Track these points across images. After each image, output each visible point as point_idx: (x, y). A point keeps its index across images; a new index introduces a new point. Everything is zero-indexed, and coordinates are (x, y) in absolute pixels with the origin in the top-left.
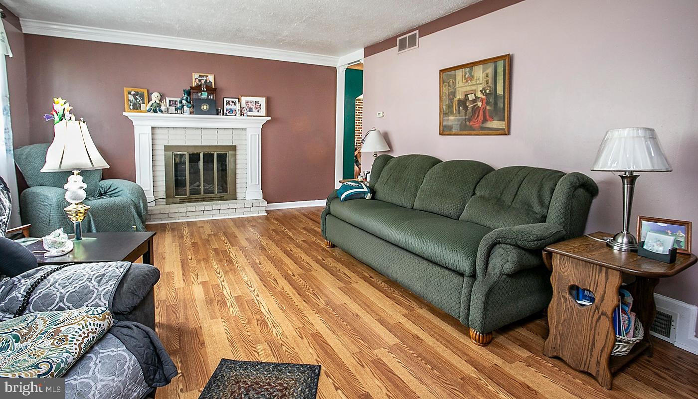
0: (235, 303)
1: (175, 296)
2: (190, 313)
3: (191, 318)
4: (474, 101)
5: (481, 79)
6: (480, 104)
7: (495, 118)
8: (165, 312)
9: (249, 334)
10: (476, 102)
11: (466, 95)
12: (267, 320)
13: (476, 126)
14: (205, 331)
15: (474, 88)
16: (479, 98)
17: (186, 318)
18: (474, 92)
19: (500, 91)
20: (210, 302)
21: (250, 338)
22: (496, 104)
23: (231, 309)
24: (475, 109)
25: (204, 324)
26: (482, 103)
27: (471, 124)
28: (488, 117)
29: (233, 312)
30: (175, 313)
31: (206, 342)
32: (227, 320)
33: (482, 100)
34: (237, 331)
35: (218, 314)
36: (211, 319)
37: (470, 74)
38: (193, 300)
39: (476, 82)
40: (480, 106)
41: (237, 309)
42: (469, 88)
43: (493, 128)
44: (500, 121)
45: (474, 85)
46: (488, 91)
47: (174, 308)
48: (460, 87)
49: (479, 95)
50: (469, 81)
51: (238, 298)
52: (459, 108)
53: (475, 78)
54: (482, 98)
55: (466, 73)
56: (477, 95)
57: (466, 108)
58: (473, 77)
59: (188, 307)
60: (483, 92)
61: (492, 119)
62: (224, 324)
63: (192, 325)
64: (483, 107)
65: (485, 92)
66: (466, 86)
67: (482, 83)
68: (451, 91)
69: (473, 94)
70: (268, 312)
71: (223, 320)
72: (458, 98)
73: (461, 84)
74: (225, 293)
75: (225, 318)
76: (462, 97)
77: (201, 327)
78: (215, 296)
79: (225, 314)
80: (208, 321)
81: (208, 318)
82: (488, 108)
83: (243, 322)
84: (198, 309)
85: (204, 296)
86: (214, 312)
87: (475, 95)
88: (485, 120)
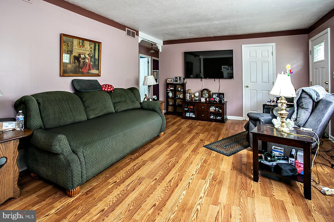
0: (208, 176)
1: (241, 197)
2: (234, 179)
3: (234, 176)
4: (84, 59)
5: (88, 48)
6: (87, 61)
7: (94, 69)
8: (248, 186)
9: (214, 160)
10: (85, 59)
11: (80, 55)
12: (202, 163)
13: (85, 72)
14: (230, 167)
15: (84, 52)
16: (87, 58)
17: (237, 177)
18: (84, 54)
19: (97, 57)
20: (220, 183)
21: (214, 159)
22: (95, 62)
23: (212, 173)
24: (84, 63)
25: (229, 170)
26: (88, 60)
27: (82, 70)
28: (91, 68)
29: (213, 171)
30: (242, 183)
31: (231, 163)
32: (219, 169)
33: (88, 59)
34: (217, 163)
35: (220, 172)
36: (225, 172)
37: (83, 44)
38: (230, 188)
39: (86, 49)
40: (88, 62)
41: (210, 172)
42: (81, 51)
43: (94, 73)
44: (96, 70)
45: (84, 50)
46: (91, 55)
47: (242, 187)
48: (76, 49)
49: (87, 56)
50: (82, 47)
51: (204, 178)
52: (75, 61)
53: (85, 47)
54: (88, 58)
55: (80, 43)
56: (86, 56)
57: (79, 62)
58: (84, 46)
59: (234, 184)
60: (89, 55)
61: (93, 69)
62: (221, 167)
63: (235, 172)
64: (89, 62)
65: (90, 55)
66: (79, 49)
67: (88, 51)
68: (69, 49)
69: (84, 55)
70: (198, 165)
71: (220, 169)
72: (74, 54)
73: (76, 47)
74: (208, 186)
75: (219, 170)
76: (77, 55)
77: (231, 170)
78: (215, 186)
79: (217, 171)
80: (227, 171)
81: (226, 173)
82: (91, 63)
83: (212, 165)
84: (229, 180)
85: (222, 189)
86: (222, 175)
87: (85, 56)
88: (90, 69)
